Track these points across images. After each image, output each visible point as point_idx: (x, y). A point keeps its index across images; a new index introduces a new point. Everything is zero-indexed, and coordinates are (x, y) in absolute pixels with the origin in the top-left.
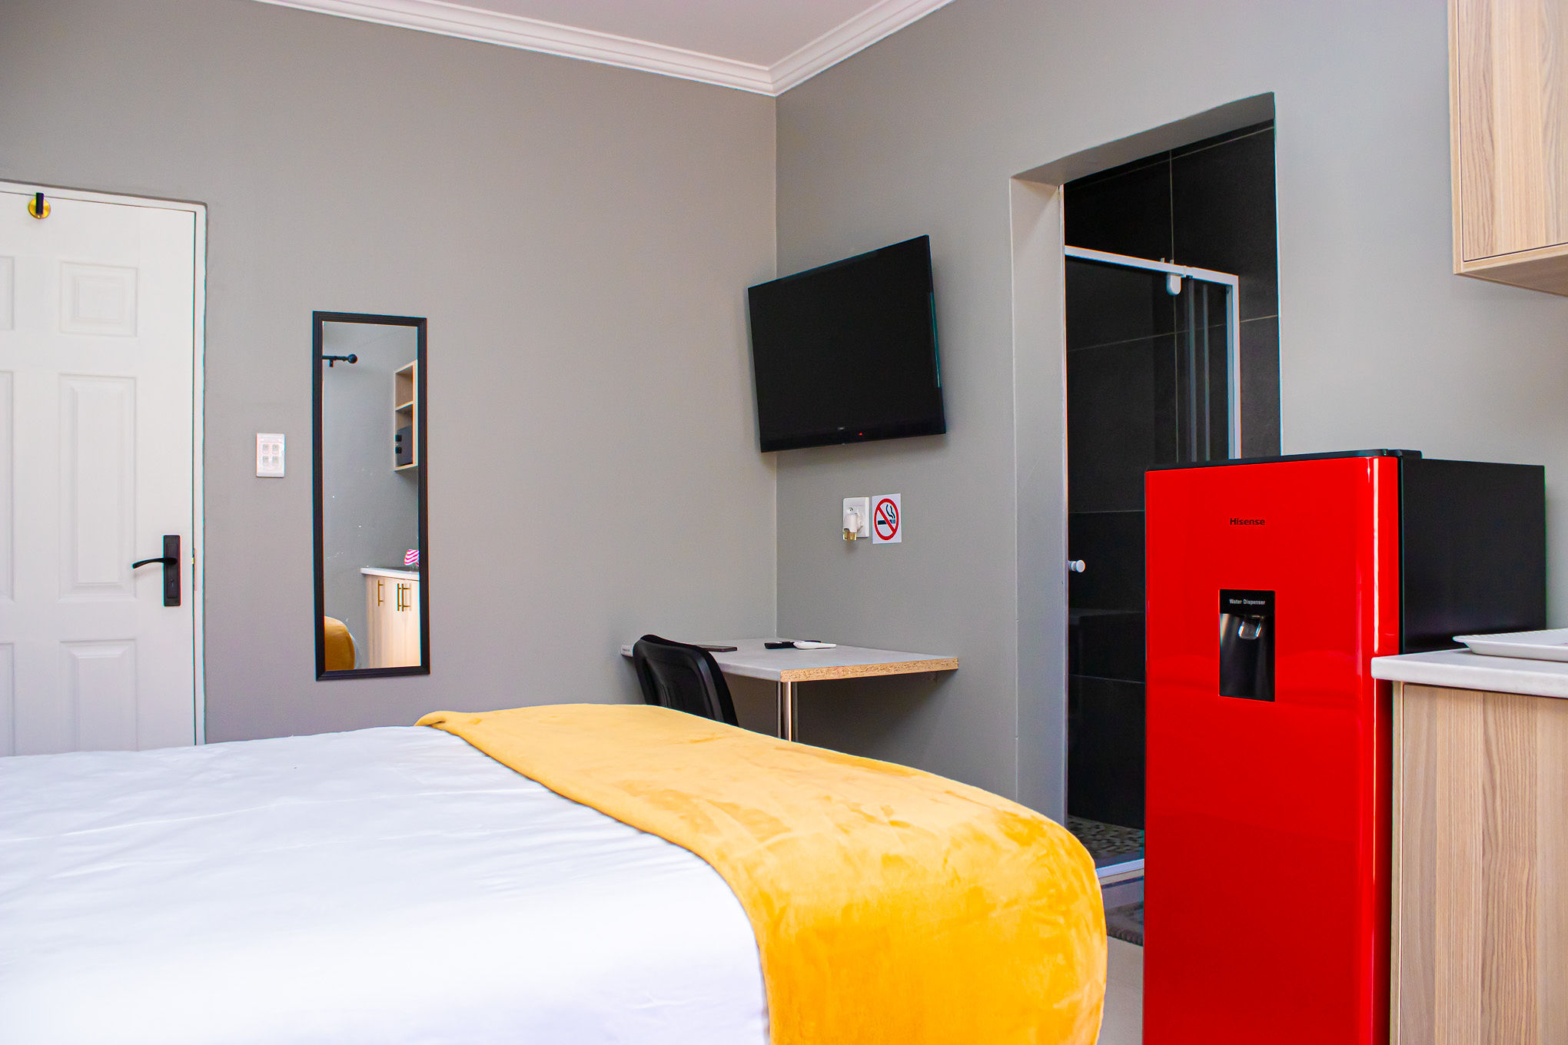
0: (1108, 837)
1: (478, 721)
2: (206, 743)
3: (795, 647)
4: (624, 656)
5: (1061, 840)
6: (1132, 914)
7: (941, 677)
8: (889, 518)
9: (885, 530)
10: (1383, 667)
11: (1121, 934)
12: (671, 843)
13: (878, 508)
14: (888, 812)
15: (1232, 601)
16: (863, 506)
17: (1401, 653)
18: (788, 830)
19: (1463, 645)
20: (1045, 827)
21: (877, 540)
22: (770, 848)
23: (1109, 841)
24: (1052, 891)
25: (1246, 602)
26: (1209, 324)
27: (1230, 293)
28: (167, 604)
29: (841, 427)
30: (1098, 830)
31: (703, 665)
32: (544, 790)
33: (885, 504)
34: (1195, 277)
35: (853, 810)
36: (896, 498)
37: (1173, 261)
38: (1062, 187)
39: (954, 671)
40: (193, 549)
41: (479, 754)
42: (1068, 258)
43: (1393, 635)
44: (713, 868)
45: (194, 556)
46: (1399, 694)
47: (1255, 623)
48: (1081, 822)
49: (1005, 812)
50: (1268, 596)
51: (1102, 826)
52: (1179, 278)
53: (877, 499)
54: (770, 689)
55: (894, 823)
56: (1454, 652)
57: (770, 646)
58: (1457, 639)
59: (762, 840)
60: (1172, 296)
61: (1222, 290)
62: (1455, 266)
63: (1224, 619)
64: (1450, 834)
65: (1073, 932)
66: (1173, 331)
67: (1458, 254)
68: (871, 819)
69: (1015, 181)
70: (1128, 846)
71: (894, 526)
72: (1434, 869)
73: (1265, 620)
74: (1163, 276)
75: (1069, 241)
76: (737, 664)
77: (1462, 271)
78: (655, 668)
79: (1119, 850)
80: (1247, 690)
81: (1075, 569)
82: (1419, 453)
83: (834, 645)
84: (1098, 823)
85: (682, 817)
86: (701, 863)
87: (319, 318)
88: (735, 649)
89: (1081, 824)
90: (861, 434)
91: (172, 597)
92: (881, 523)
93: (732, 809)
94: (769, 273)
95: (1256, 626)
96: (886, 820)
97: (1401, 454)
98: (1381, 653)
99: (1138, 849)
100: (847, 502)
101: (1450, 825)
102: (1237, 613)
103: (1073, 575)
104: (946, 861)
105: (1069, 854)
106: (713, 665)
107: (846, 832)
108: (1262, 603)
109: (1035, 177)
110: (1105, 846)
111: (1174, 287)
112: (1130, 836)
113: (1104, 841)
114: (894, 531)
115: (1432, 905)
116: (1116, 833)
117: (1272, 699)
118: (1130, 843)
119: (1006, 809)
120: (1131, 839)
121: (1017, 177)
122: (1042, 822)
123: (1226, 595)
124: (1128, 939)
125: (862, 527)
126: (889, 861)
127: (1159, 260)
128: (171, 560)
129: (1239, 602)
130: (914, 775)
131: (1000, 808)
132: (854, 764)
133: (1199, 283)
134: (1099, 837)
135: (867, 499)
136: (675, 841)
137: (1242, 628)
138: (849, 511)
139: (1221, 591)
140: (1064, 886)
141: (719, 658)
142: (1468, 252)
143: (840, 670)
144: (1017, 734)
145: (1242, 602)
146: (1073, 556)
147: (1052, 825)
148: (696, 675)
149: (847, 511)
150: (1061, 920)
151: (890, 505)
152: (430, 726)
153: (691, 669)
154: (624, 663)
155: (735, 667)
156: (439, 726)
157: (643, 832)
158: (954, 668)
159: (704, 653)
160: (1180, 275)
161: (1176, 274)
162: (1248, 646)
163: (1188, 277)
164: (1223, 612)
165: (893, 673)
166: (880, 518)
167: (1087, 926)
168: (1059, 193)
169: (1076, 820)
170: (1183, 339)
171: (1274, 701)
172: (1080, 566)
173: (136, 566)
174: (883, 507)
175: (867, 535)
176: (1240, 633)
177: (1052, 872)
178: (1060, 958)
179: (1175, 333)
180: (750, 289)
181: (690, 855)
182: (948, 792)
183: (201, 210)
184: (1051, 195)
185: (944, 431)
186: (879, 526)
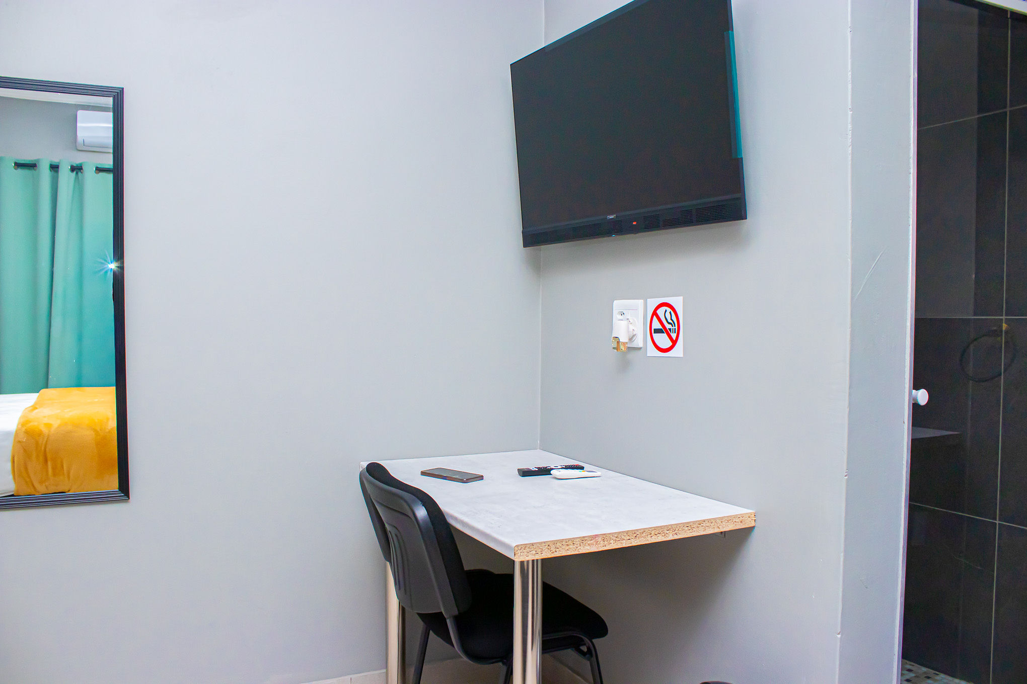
3: (551, 473)
8: (668, 326)
9: (663, 340)
13: (655, 313)
16: (636, 309)
21: (652, 352)
29: (612, 214)
31: (422, 516)
33: (663, 309)
36: (677, 302)
39: (752, 528)
53: (653, 303)
57: (525, 473)
71: (674, 336)
81: (918, 401)
88: (481, 478)
90: (634, 223)
92: (658, 331)
100: (618, 304)
103: (916, 407)
114: (674, 342)
125: (634, 336)
135: (641, 302)
138: (619, 316)
143: (600, 539)
146: (916, 386)
149: (616, 316)
151: (669, 310)
153: (410, 519)
158: (753, 526)
165: (670, 537)
166: (656, 325)
174: (661, 312)
175: (641, 345)
180: (514, 65)
185: (744, 217)
186: (655, 335)
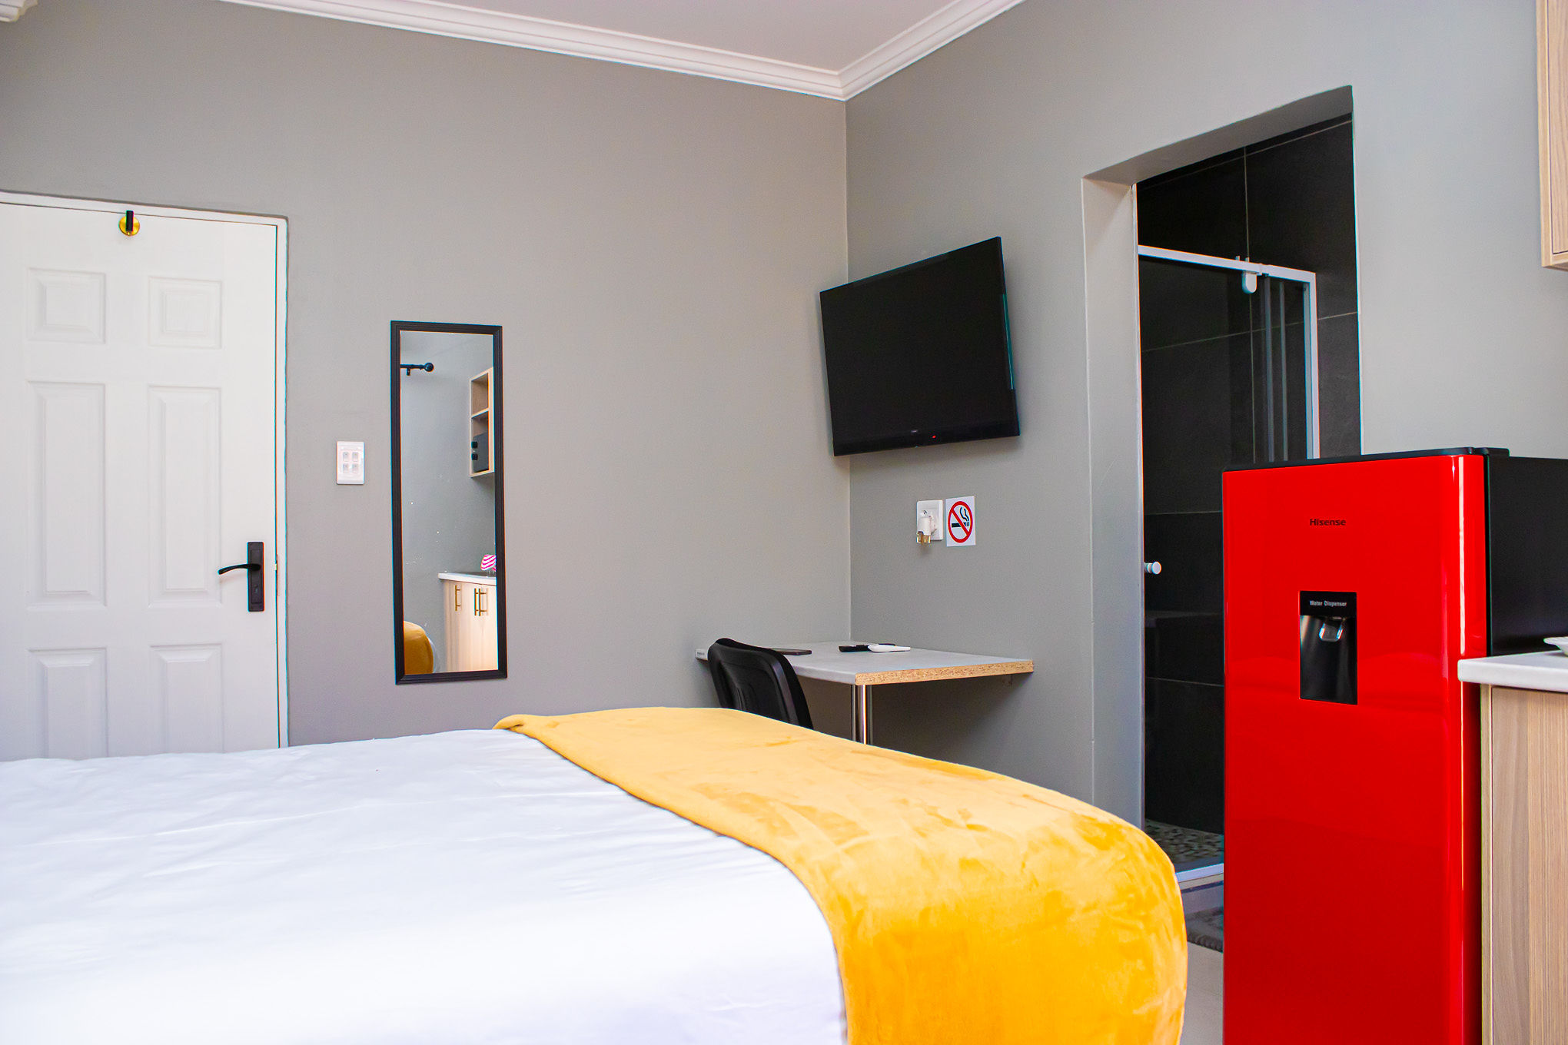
0: (1185, 842)
1: (555, 725)
2: (289, 746)
3: (869, 650)
4: (698, 659)
5: (1141, 845)
6: (1210, 920)
7: (1017, 680)
8: (963, 521)
9: (959, 533)
10: (1470, 670)
11: (1200, 939)
12: (749, 846)
13: (952, 511)
14: (966, 816)
15: (1312, 603)
16: (936, 508)
17: (1489, 655)
18: (866, 833)
19: (1554, 647)
20: (1124, 831)
21: (951, 543)
22: (847, 851)
23: (1187, 846)
24: (1132, 896)
25: (1326, 603)
26: (1286, 322)
27: (1307, 290)
28: (251, 609)
29: (913, 430)
30: (1174, 834)
31: (778, 669)
32: (622, 793)
33: (959, 506)
34: (1270, 275)
35: (930, 814)
36: (970, 500)
37: (1248, 259)
38: (1135, 187)
39: (1029, 674)
40: (276, 555)
41: (557, 757)
42: (1142, 258)
43: (1481, 637)
44: (791, 870)
45: (277, 562)
46: (1487, 696)
47: (1336, 625)
48: (1158, 826)
49: (1083, 816)
50: (1350, 597)
51: (1180, 830)
52: (1255, 276)
53: (952, 502)
54: (845, 692)
55: (971, 827)
56: (1546, 654)
57: (844, 649)
58: (1548, 641)
59: (839, 843)
60: (1248, 295)
61: (1299, 288)
62: (1543, 259)
63: (1305, 621)
64: (1543, 840)
65: (1153, 937)
66: (1249, 329)
67: (1547, 246)
68: (948, 822)
69: (1088, 182)
70: (1205, 850)
71: (968, 528)
72: (1527, 877)
73: (1347, 621)
74: (1238, 274)
75: (1143, 240)
76: (811, 668)
77: (1552, 263)
78: (730, 672)
79: (1196, 855)
80: (1329, 692)
81: (1151, 570)
82: (1506, 451)
83: (909, 648)
84: (1175, 828)
85: (760, 821)
86: (778, 866)
87: (397, 327)
88: (810, 652)
89: (1158, 828)
90: (934, 437)
91: (256, 602)
92: (955, 525)
93: (808, 812)
94: (841, 276)
95: (1338, 629)
96: (963, 823)
97: (1487, 452)
98: (1468, 656)
99: (1216, 854)
100: (920, 504)
101: (1543, 834)
102: (1319, 615)
103: (1149, 577)
104: (1024, 865)
105: (1148, 858)
106: (788, 668)
107: (924, 835)
108: (1344, 604)
109: (1106, 176)
110: (1182, 851)
111: (1250, 285)
112: (1208, 840)
113: (1182, 846)
114: (968, 534)
115: (1525, 915)
116: (1195, 838)
117: (1355, 702)
118: (1206, 847)
119: (1086, 814)
120: (1209, 843)
121: (1090, 177)
122: (1120, 826)
123: (1306, 597)
124: (1207, 945)
125: (936, 530)
126: (967, 864)
127: (1234, 258)
128: (255, 568)
129: (1320, 604)
130: (991, 778)
131: (1078, 812)
132: (930, 767)
133: (1275, 281)
134: (1176, 841)
135: (941, 502)
136: (753, 844)
137: (1323, 630)
138: (922, 514)
139: (1302, 593)
140: (1143, 891)
141: (792, 660)
142: (1558, 245)
143: (915, 673)
144: (1093, 737)
145: (1323, 604)
146: (1149, 558)
147: (1131, 829)
148: (770, 679)
149: (920, 514)
150: (1141, 925)
151: (964, 507)
152: (508, 729)
153: (766, 672)
154: (699, 666)
155: (810, 671)
156: (517, 729)
157: (720, 835)
158: (1030, 671)
159: (779, 656)
160: (1255, 273)
161: (1251, 272)
162: (1329, 649)
163: (1263, 275)
164: (1303, 613)
165: (967, 676)
166: (954, 520)
167: (1167, 931)
168: (1132, 193)
169: (1153, 824)
170: (1259, 338)
171: (1356, 704)
172: (1156, 568)
173: (221, 572)
175: (941, 538)
176: (1321, 635)
177: (1131, 876)
178: (1140, 962)
179: (1252, 331)
180: (822, 294)
181: (767, 857)
182: (1025, 796)
183: (282, 223)
184: (1123, 194)
185: (1018, 434)
186: (953, 529)
